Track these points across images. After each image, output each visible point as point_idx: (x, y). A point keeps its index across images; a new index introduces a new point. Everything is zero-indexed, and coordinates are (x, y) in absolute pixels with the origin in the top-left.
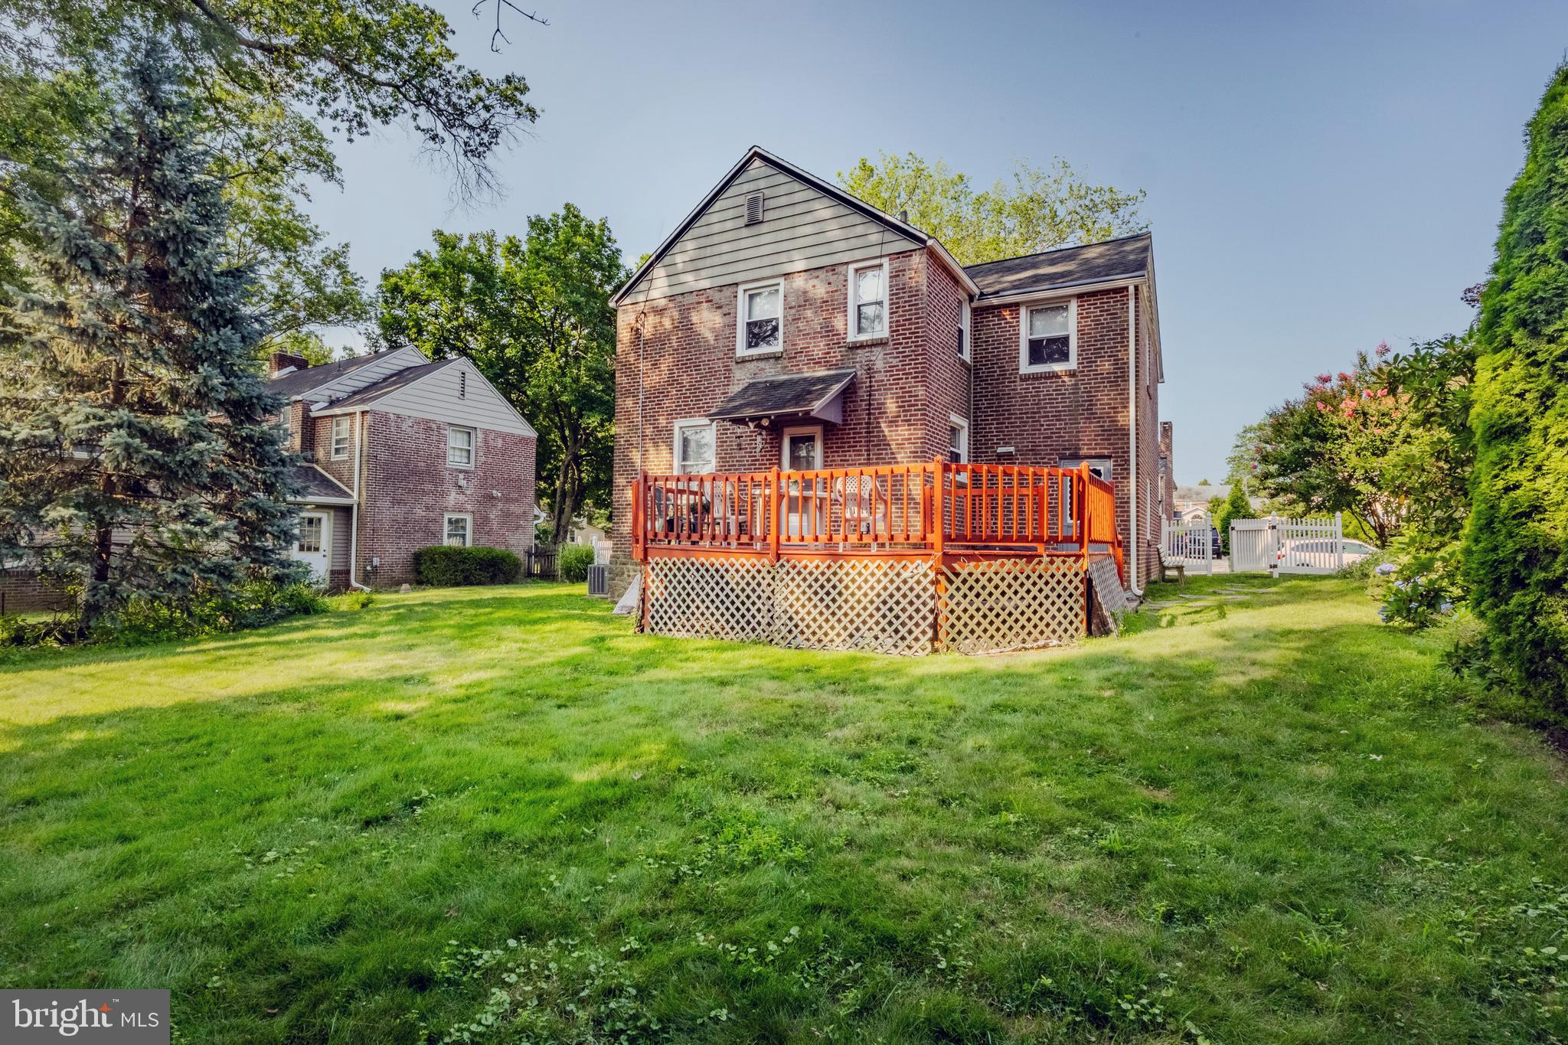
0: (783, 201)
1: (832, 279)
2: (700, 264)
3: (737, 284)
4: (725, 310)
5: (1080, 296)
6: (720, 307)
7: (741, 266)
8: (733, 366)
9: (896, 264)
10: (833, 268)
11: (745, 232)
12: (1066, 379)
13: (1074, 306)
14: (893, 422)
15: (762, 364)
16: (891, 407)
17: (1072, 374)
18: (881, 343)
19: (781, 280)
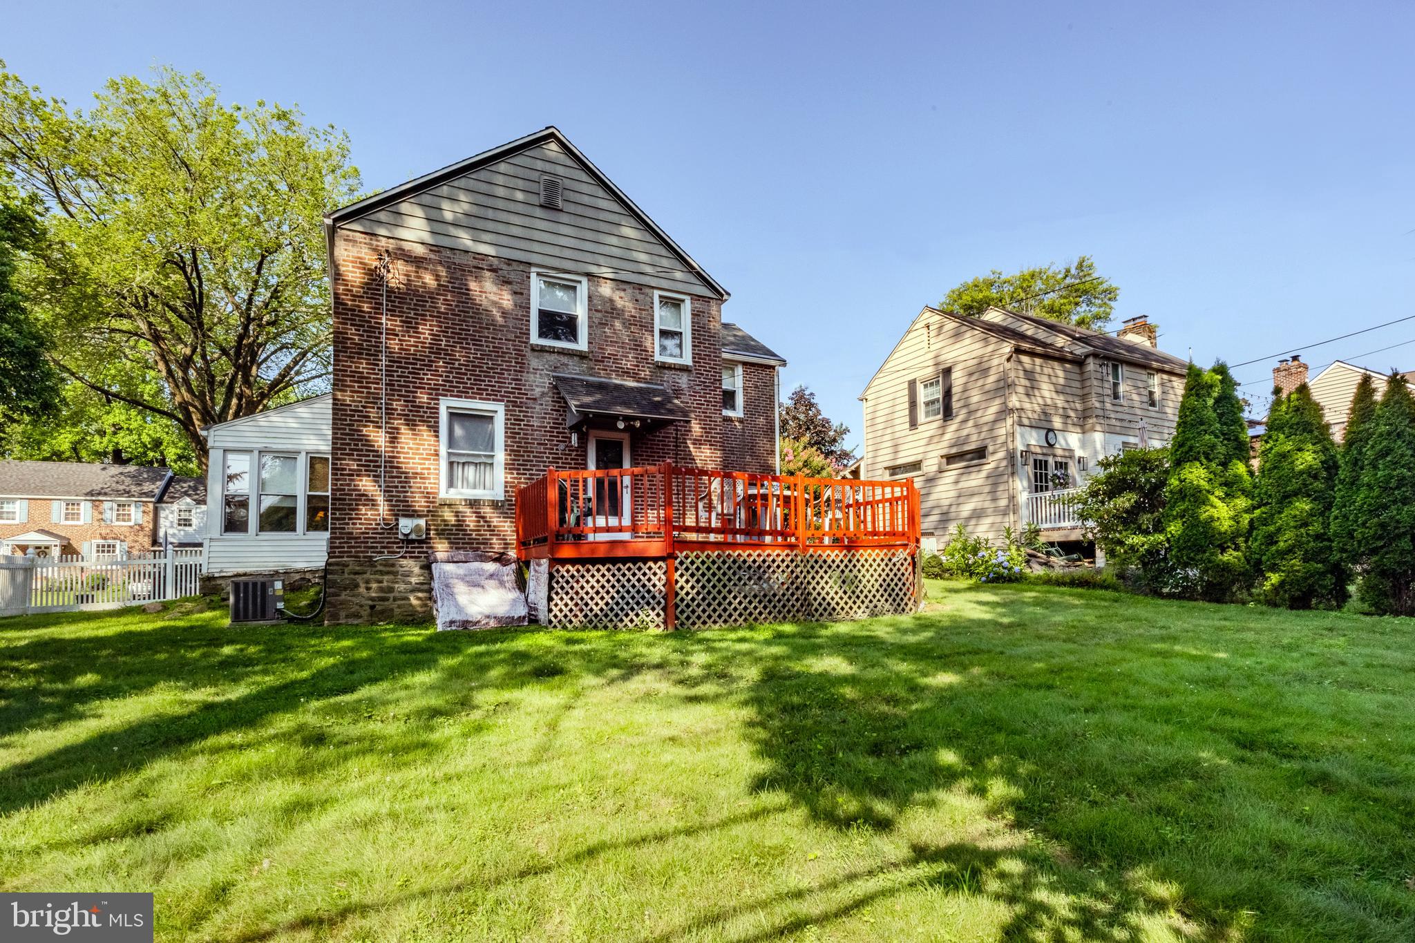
0: (586, 200)
1: (640, 297)
2: (480, 224)
3: (530, 264)
4: (516, 288)
5: (745, 364)
6: (509, 283)
7: (536, 247)
8: (529, 354)
9: (698, 305)
10: (640, 287)
11: (539, 212)
12: (737, 424)
13: (739, 370)
14: (697, 442)
15: (565, 360)
16: (696, 428)
17: (741, 421)
18: (684, 369)
19: (584, 280)
